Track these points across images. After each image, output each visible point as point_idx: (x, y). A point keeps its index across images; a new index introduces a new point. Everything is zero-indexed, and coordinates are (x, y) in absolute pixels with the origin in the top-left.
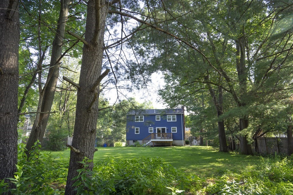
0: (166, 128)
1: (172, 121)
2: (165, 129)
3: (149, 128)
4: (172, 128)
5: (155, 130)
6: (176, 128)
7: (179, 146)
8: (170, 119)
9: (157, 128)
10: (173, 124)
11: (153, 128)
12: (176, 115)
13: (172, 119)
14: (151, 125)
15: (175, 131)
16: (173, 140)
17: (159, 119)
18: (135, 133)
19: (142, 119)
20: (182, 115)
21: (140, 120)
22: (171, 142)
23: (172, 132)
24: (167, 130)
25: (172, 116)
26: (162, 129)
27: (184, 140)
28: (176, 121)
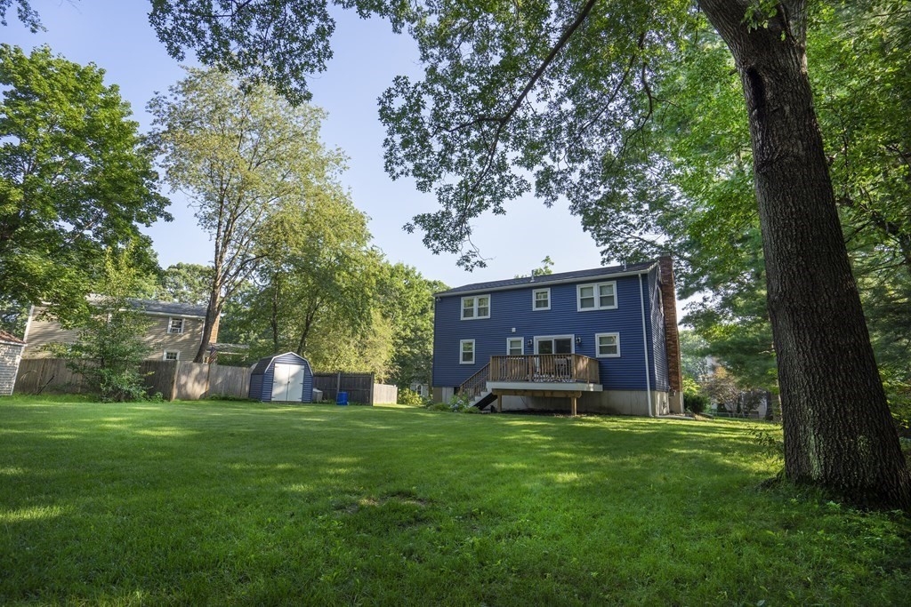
0: (572, 337)
1: (597, 307)
2: (569, 341)
3: (509, 340)
4: (598, 336)
5: (529, 346)
6: (617, 335)
7: (631, 415)
9: (537, 339)
10: (603, 321)
11: (523, 341)
13: (597, 302)
14: (514, 330)
15: (613, 349)
16: (603, 388)
17: (545, 303)
18: (461, 362)
19: (486, 309)
20: (641, 281)
21: (478, 310)
22: (574, 397)
23: (598, 355)
24: (579, 345)
25: (596, 287)
26: (558, 342)
27: (653, 388)
28: (616, 306)
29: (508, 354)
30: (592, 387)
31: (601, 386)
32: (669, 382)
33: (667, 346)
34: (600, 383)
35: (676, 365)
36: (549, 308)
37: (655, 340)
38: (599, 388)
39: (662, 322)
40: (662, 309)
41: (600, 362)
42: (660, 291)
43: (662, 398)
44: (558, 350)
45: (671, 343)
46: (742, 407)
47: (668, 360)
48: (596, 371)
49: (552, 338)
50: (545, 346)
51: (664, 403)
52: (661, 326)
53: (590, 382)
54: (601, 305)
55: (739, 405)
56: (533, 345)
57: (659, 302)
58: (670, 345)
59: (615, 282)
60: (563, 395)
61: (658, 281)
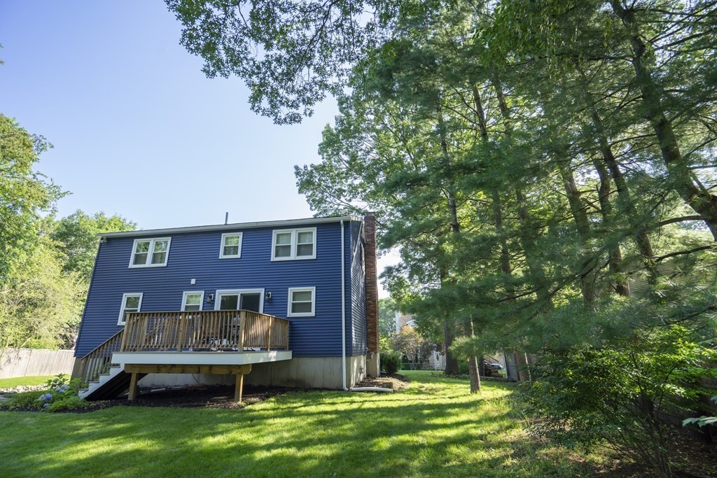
0: (261, 291)
1: (293, 256)
2: (258, 295)
3: (185, 295)
4: (291, 290)
5: (210, 302)
6: (313, 289)
7: (323, 389)
8: (286, 250)
9: (219, 294)
10: (298, 273)
11: (202, 296)
12: (314, 230)
13: (294, 250)
14: (193, 281)
15: (307, 307)
16: (294, 355)
17: (235, 250)
18: (121, 323)
19: (163, 255)
20: (343, 229)
21: (152, 257)
22: (240, 374)
23: (290, 314)
24: (269, 301)
25: (294, 233)
26: (244, 297)
27: (349, 354)
28: (314, 256)
29: (183, 309)
30: (273, 356)
31: (290, 353)
32: (367, 344)
33: (367, 305)
34: (290, 349)
35: (375, 324)
36: (239, 256)
37: (354, 298)
38: (287, 355)
39: (363, 280)
40: (364, 267)
41: (292, 323)
42: (363, 249)
43: (359, 363)
44: (244, 306)
45: (370, 302)
46: (419, 357)
47: (367, 320)
48: (284, 334)
49: (238, 292)
50: (229, 302)
51: (361, 369)
52: (362, 285)
53: (272, 349)
54: (299, 254)
55: (417, 355)
56: (214, 301)
57: (361, 259)
58: (370, 304)
59: (316, 228)
60: (225, 372)
61: (361, 238)
